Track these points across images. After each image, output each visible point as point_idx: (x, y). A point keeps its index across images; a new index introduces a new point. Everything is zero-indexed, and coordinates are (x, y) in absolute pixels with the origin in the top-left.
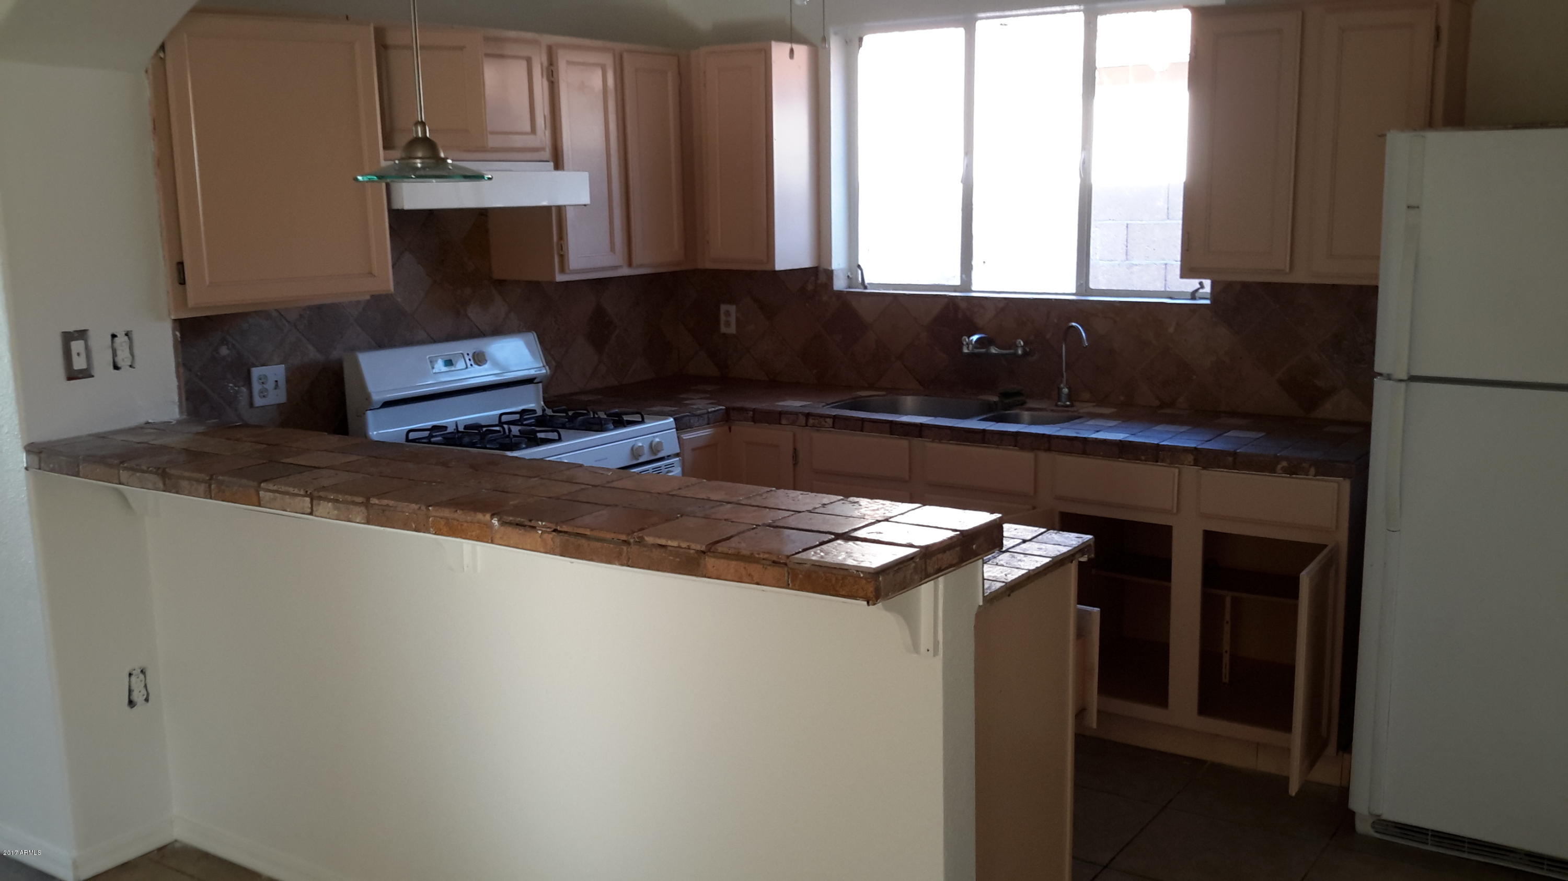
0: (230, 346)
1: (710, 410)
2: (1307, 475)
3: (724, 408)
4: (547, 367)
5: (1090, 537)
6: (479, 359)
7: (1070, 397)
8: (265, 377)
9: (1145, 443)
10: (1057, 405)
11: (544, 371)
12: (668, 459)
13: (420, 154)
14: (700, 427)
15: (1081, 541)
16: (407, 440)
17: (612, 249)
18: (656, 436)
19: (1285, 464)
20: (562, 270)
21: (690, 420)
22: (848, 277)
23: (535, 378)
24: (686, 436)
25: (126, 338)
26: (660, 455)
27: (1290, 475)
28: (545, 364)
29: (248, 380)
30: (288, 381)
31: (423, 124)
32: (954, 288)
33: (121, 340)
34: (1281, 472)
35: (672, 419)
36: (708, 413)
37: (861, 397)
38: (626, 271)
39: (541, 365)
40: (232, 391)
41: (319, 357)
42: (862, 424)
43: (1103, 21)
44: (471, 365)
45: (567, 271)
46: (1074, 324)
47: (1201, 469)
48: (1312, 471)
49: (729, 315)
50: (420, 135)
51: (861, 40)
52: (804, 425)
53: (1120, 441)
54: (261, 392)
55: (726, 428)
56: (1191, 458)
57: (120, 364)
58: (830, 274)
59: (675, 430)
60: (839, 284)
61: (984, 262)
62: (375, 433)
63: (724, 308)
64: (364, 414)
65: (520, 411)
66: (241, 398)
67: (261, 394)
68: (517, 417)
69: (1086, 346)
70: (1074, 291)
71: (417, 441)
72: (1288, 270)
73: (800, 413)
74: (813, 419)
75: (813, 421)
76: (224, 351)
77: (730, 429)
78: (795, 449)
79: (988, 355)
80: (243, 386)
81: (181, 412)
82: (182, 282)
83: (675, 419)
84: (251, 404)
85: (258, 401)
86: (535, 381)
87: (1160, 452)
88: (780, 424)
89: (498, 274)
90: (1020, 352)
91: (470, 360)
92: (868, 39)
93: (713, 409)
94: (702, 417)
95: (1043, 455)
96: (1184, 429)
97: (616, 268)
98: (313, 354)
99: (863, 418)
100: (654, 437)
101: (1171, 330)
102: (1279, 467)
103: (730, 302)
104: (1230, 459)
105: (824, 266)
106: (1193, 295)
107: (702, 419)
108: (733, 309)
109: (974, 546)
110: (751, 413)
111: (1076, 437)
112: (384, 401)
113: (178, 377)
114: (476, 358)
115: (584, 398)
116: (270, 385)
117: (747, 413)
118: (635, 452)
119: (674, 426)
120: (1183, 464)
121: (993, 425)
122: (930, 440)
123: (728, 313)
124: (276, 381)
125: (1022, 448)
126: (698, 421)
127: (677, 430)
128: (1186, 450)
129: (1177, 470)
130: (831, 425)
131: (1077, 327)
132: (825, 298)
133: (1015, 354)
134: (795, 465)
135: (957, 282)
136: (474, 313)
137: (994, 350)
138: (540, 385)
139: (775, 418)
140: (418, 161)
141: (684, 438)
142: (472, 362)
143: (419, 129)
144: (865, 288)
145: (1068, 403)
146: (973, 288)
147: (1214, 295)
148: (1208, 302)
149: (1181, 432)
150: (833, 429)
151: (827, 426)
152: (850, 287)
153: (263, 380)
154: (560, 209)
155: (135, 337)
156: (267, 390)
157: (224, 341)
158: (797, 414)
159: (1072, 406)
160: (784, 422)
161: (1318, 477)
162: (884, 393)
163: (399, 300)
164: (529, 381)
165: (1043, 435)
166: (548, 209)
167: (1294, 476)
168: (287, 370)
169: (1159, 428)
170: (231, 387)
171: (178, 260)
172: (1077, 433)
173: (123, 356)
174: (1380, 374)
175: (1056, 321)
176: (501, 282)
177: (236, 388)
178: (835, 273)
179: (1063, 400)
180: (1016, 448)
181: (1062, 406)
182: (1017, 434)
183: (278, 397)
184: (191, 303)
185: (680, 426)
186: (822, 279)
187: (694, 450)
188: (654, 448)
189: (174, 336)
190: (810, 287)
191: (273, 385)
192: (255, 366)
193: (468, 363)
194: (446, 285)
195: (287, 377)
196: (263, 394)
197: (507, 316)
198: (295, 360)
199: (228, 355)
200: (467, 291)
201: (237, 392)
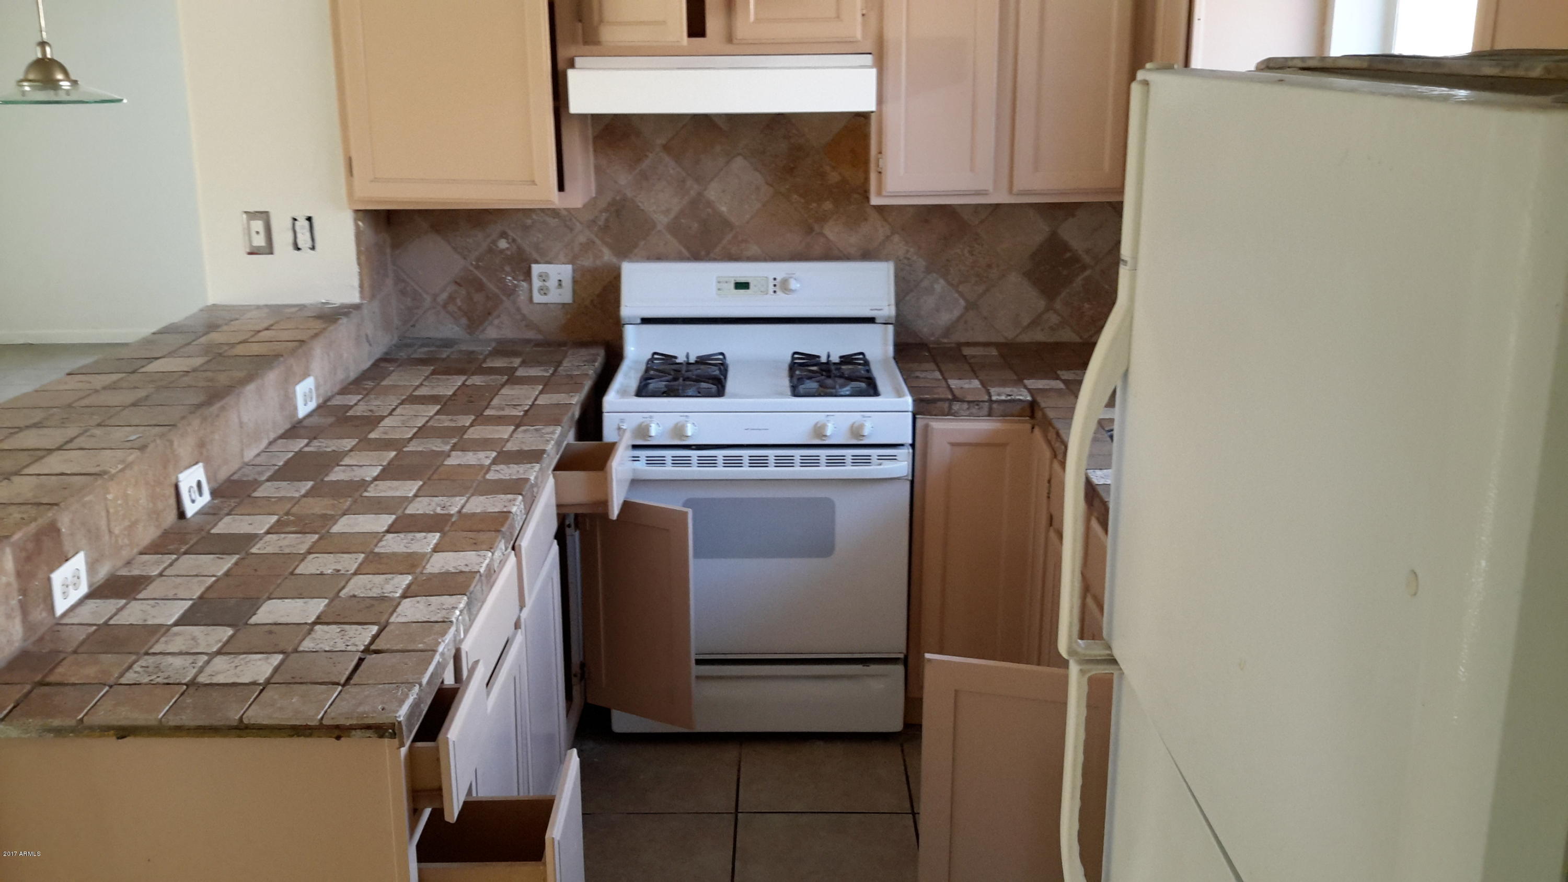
0: (510, 241)
1: (994, 398)
6: (783, 286)
8: (547, 275)
11: (891, 311)
12: (890, 449)
14: (972, 417)
17: (973, 168)
18: (869, 417)
20: (879, 193)
21: (949, 405)
23: (876, 318)
24: (936, 425)
25: (307, 223)
26: (869, 441)
28: (895, 303)
29: (528, 275)
30: (575, 282)
33: (302, 224)
35: (910, 400)
36: (993, 401)
38: (1002, 197)
39: (885, 304)
40: (510, 284)
41: (616, 262)
44: (775, 292)
45: (884, 193)
54: (541, 289)
55: (1028, 426)
57: (300, 246)
59: (910, 414)
62: (629, 350)
64: (624, 327)
66: (521, 292)
67: (541, 291)
76: (503, 244)
77: (1033, 428)
80: (523, 281)
81: (362, 295)
82: (352, 175)
83: (914, 399)
84: (531, 299)
85: (537, 298)
86: (877, 321)
91: (775, 286)
93: (1003, 397)
94: (977, 405)
98: (606, 256)
107: (976, 407)
112: (646, 317)
113: (359, 264)
114: (786, 285)
116: (552, 283)
118: (819, 430)
119: (911, 409)
124: (560, 281)
126: (968, 409)
127: (913, 413)
136: (833, 232)
138: (889, 327)
141: (931, 426)
142: (777, 288)
153: (544, 277)
155: (315, 221)
156: (547, 289)
157: (504, 235)
163: (724, 209)
164: (865, 319)
168: (574, 271)
170: (510, 280)
173: (304, 239)
177: (515, 282)
183: (561, 295)
189: (357, 226)
191: (556, 284)
192: (537, 262)
193: (771, 289)
194: (795, 197)
195: (573, 278)
196: (544, 291)
197: (888, 237)
198: (587, 262)
199: (507, 249)
200: (828, 205)
201: (516, 286)
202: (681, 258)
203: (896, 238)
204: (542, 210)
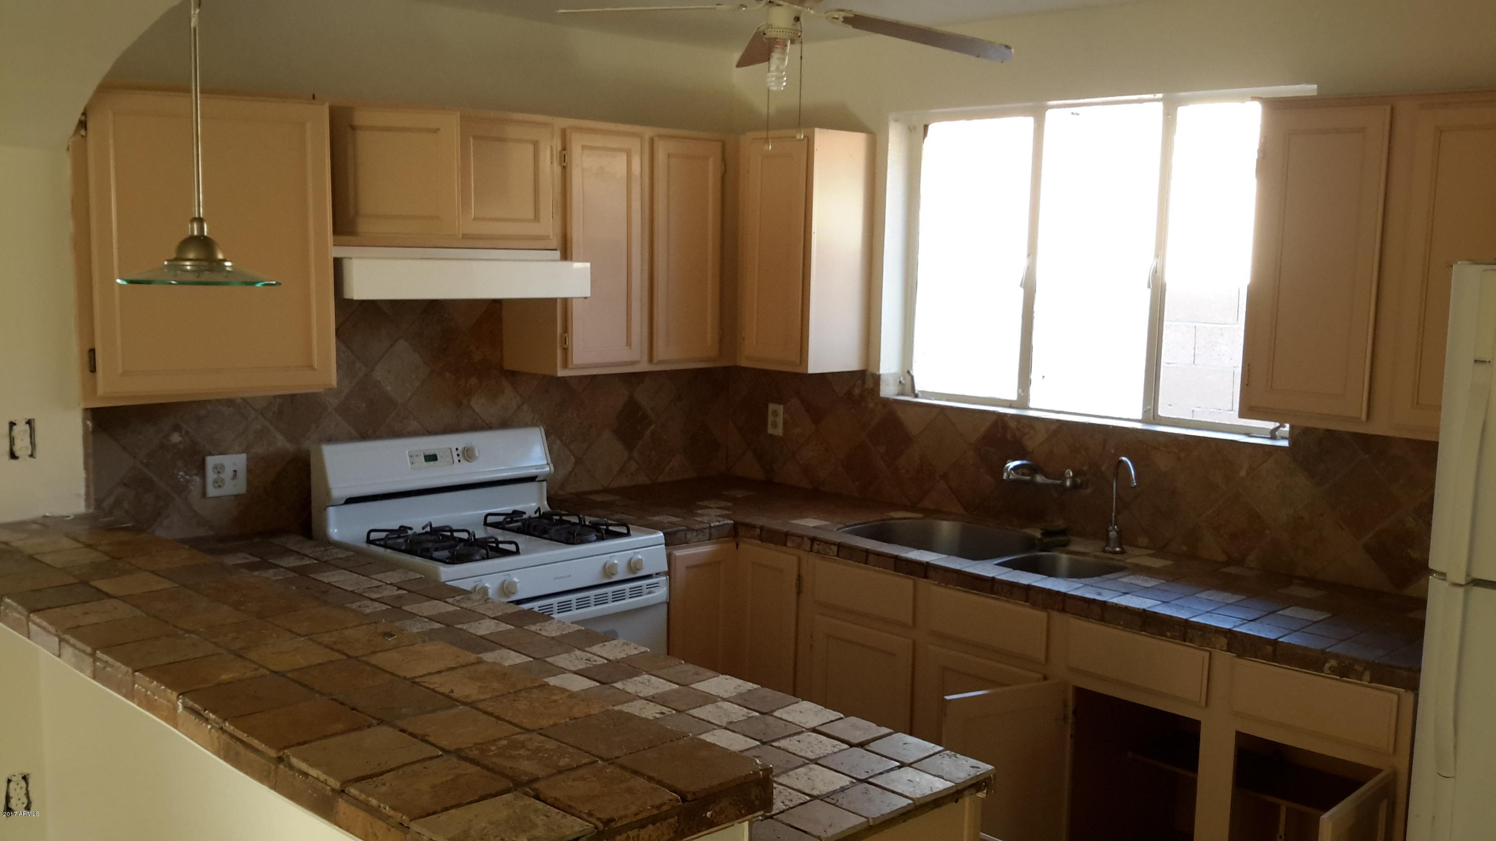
0: (183, 433)
1: (712, 525)
2: (1361, 680)
3: (732, 522)
4: (552, 466)
5: (990, 767)
6: (468, 454)
7: (1120, 542)
8: (222, 466)
9: (1171, 616)
10: (1104, 551)
11: (547, 469)
12: (656, 577)
13: (191, 256)
14: (699, 542)
15: (973, 772)
16: (369, 541)
17: (629, 343)
18: (638, 553)
19: (1333, 663)
20: (565, 365)
21: (685, 535)
22: (900, 382)
23: (536, 477)
24: (680, 553)
25: (27, 427)
26: (640, 574)
27: (1341, 677)
28: (550, 461)
29: (201, 468)
30: (249, 471)
31: (200, 221)
32: (1010, 404)
33: (21, 429)
34: (1329, 672)
35: (661, 534)
36: (710, 527)
37: (893, 519)
38: (644, 367)
39: (545, 462)
40: (182, 480)
41: (289, 447)
42: (867, 557)
43: (1184, 112)
44: (459, 461)
45: (570, 366)
46: (1124, 459)
47: (1235, 657)
48: (1367, 675)
49: (777, 415)
50: (196, 233)
51: (926, 127)
52: (809, 550)
53: (1144, 610)
54: (215, 481)
55: (733, 545)
56: (1224, 641)
57: (17, 454)
58: (877, 379)
59: (664, 546)
60: (888, 390)
61: (1044, 377)
62: (335, 532)
63: (772, 407)
64: (325, 510)
65: (511, 512)
66: (192, 487)
67: (216, 484)
68: (501, 519)
69: (1135, 487)
70: (1140, 417)
71: (378, 542)
72: (1364, 417)
73: (806, 536)
74: (817, 544)
75: (818, 547)
76: (176, 438)
77: (737, 545)
78: (799, 576)
79: (1032, 483)
80: (196, 475)
81: (88, 506)
82: (93, 369)
83: (664, 533)
84: (204, 494)
85: (212, 492)
86: (537, 479)
87: (1189, 631)
88: (785, 545)
89: (508, 366)
90: (1068, 483)
91: (458, 455)
92: (934, 128)
93: (717, 524)
94: (703, 532)
95: (1056, 615)
96: (1232, 598)
97: (633, 363)
98: (281, 443)
99: (867, 549)
100: (635, 553)
101: (1243, 473)
102: (1327, 665)
103: (779, 403)
104: (1269, 649)
105: (872, 369)
106: (1273, 435)
107: (702, 534)
108: (780, 409)
109: (709, 814)
110: (759, 530)
111: (1094, 600)
112: (348, 497)
113: (86, 468)
114: (466, 455)
115: (598, 498)
116: (227, 475)
117: (755, 531)
118: (608, 570)
119: (664, 542)
120: (1214, 648)
121: (1010, 571)
122: (936, 582)
123: (775, 413)
124: (235, 471)
125: (1034, 605)
126: (697, 535)
127: (666, 545)
128: (1218, 631)
129: (1207, 655)
130: (836, 553)
131: (1127, 462)
132: (871, 405)
133: (1063, 485)
134: (799, 592)
135: (1013, 396)
136: (479, 404)
137: (1039, 479)
138: (545, 483)
139: (780, 539)
140: (188, 263)
141: (677, 554)
142: (461, 457)
143: (195, 226)
144: (916, 396)
145: (1118, 549)
146: (1031, 405)
147: (1293, 437)
148: (1285, 443)
149: (1228, 604)
150: (838, 558)
151: (831, 554)
152: (902, 394)
153: (219, 469)
154: (566, 301)
155: (38, 426)
156: (223, 480)
157: (177, 428)
158: (802, 537)
159: (1123, 552)
160: (789, 544)
161: (1373, 685)
162: (920, 516)
163: (389, 388)
164: (532, 479)
165: (1058, 593)
166: (553, 301)
167: (1345, 679)
168: (248, 459)
169: (1204, 595)
170: (181, 475)
171: (91, 347)
172: (1100, 594)
173: (22, 445)
174: (1436, 572)
175: (1112, 451)
176: (513, 373)
177: (188, 477)
178: (882, 377)
179: (1112, 545)
180: (1027, 604)
181: (1110, 552)
182: (1029, 588)
183: (235, 487)
184: (100, 391)
185: (671, 541)
186: (869, 384)
187: (688, 568)
188: (633, 566)
189: (85, 426)
190: (857, 391)
191: (231, 474)
192: (211, 454)
193: (456, 459)
194: (448, 375)
195: (248, 466)
196: (218, 484)
197: (519, 407)
198: (260, 449)
199: (180, 442)
200: (473, 381)
201: (188, 481)
202: (351, 439)
203: (525, 407)
204: (218, 401)
